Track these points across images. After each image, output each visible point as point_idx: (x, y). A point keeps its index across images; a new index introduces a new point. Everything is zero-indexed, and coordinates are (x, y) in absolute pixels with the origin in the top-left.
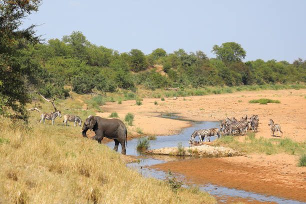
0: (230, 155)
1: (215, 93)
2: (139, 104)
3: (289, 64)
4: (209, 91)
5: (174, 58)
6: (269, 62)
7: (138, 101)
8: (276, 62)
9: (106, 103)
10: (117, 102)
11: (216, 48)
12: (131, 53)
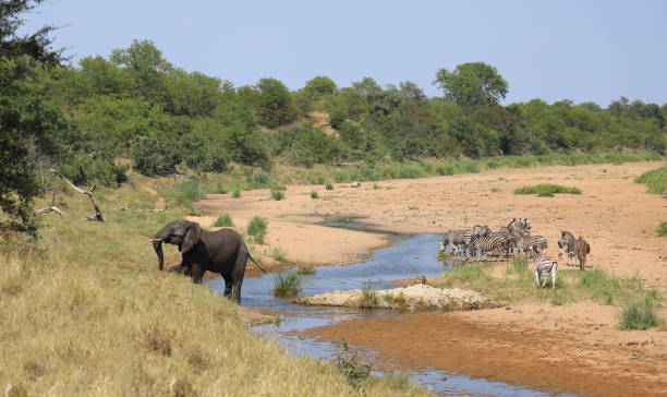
0: (474, 307)
1: (441, 172)
2: (278, 197)
3: (600, 110)
4: (428, 169)
5: (352, 96)
6: (557, 104)
7: (276, 192)
8: (571, 105)
9: (208, 196)
10: (230, 194)
11: (443, 76)
12: (261, 87)
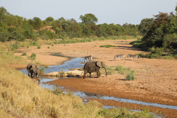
1: (81, 41)
2: (39, 48)
3: (121, 26)
4: (77, 41)
5: (57, 22)
6: (111, 24)
7: (38, 47)
8: (114, 25)
9: (20, 48)
10: (26, 47)
11: (81, 17)
12: (34, 19)
